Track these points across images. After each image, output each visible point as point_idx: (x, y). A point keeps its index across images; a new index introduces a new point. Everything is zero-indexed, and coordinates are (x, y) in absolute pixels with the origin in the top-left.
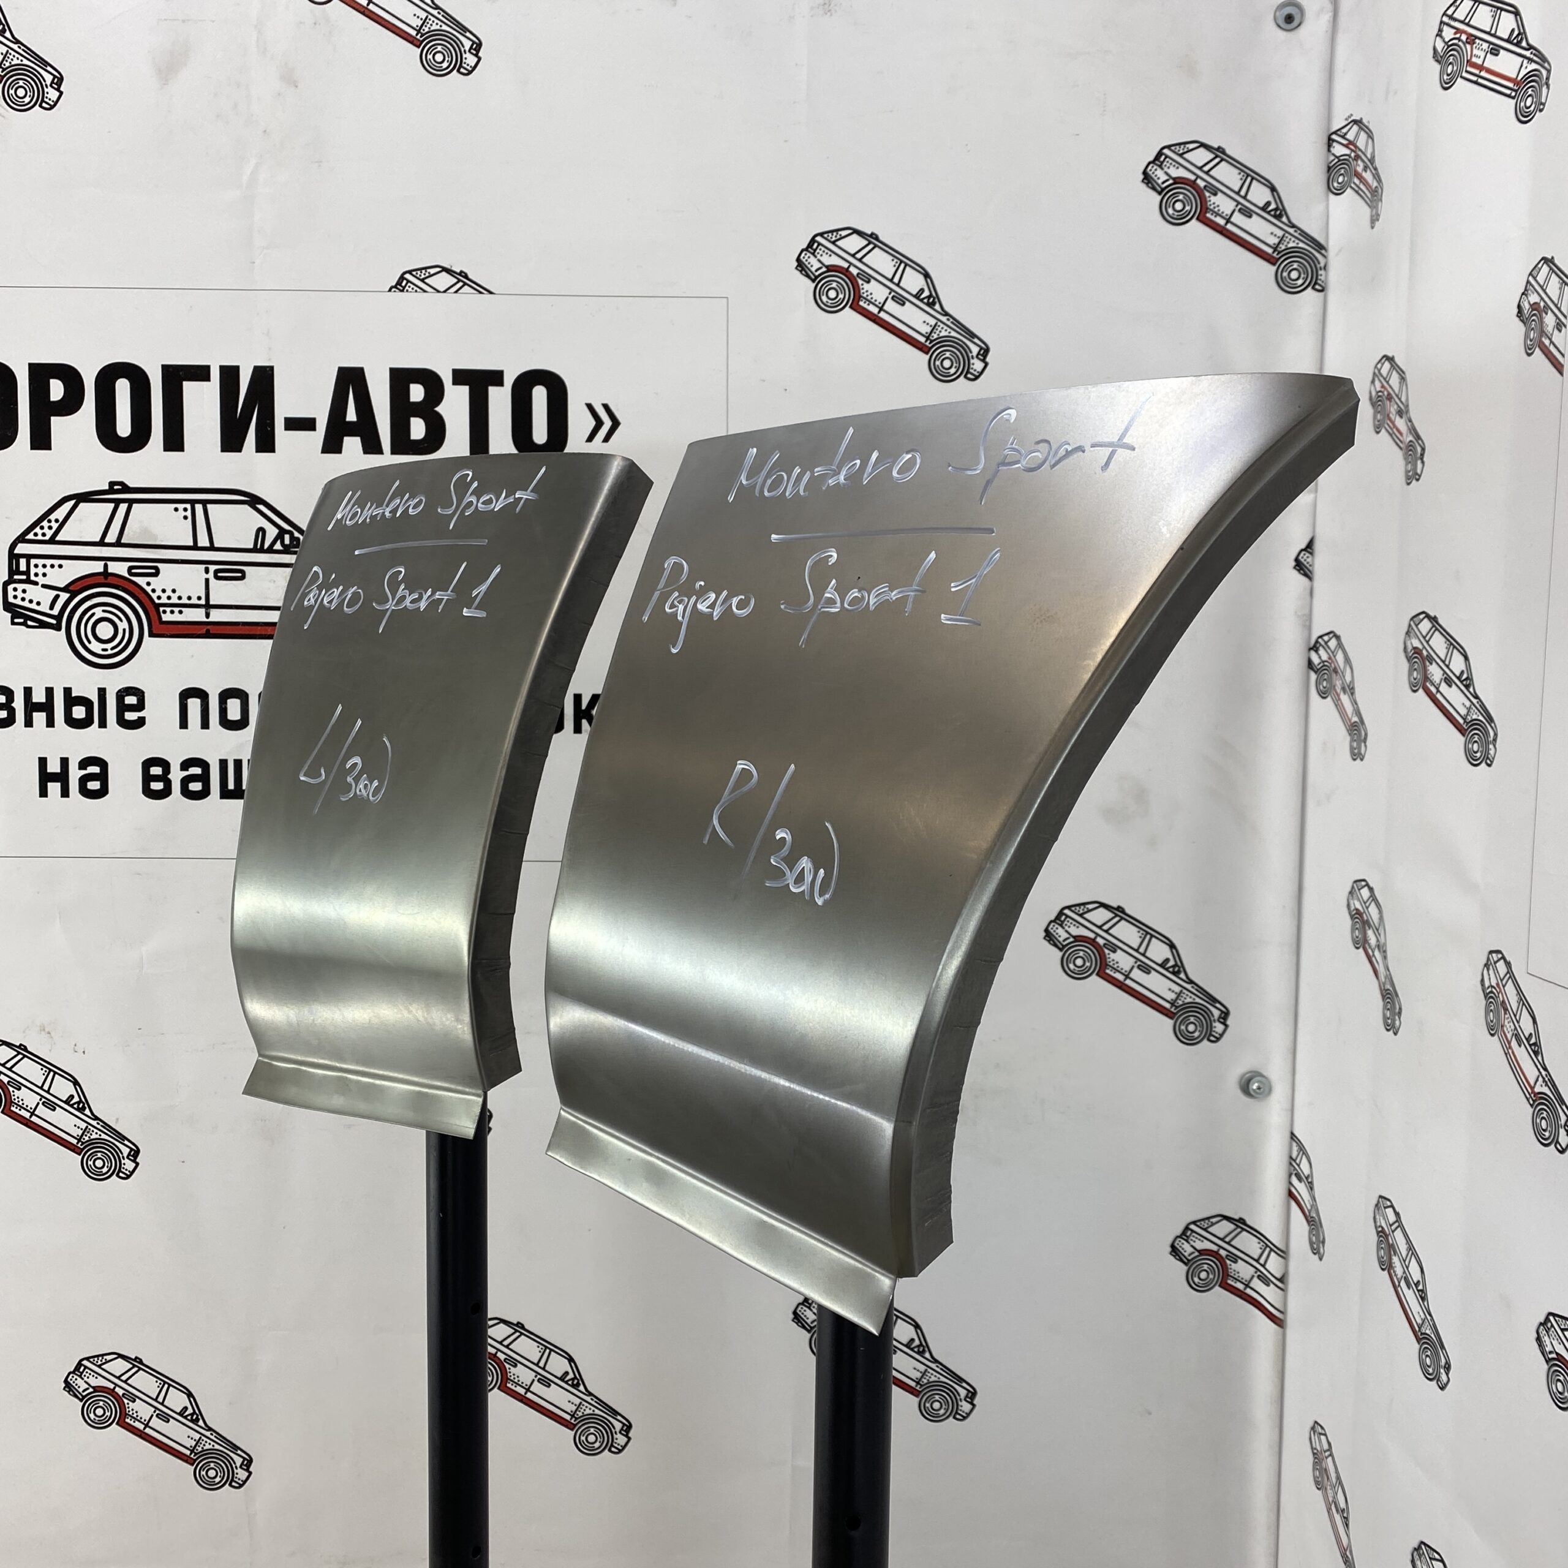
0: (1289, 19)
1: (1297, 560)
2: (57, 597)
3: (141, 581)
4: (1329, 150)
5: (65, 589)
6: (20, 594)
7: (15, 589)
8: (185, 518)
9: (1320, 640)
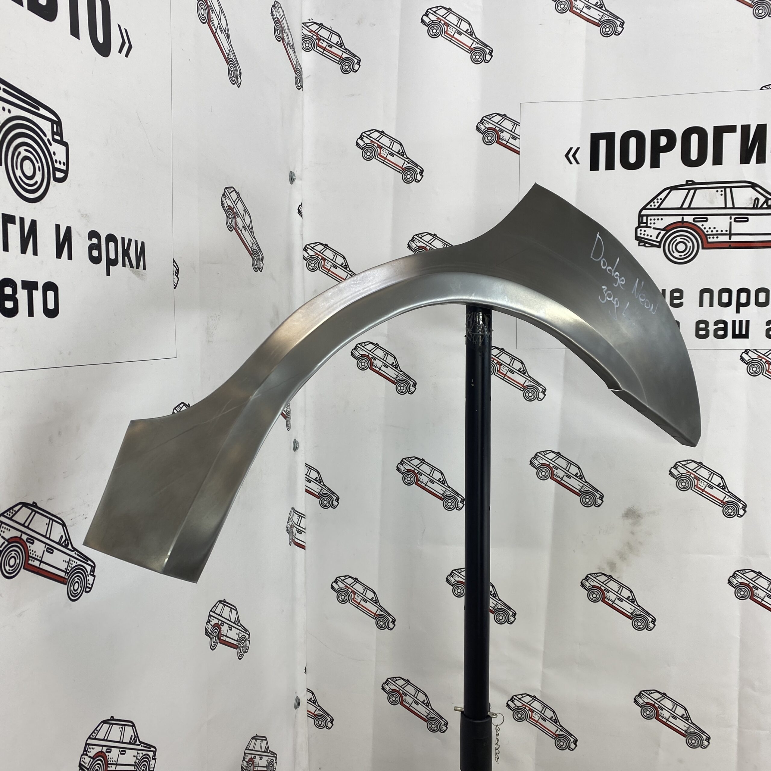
1: (298, 209)
9: (308, 246)
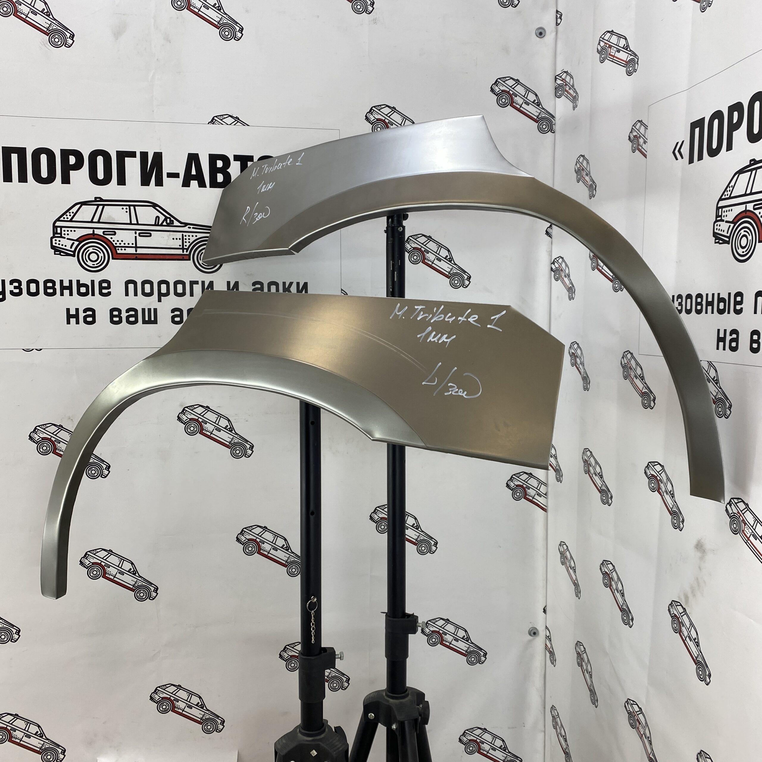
0: (541, 34)
1: (546, 231)
2: (73, 243)
3: (109, 237)
4: (555, 82)
5: (76, 240)
6: (58, 242)
7: (56, 240)
8: (127, 212)
9: (555, 260)
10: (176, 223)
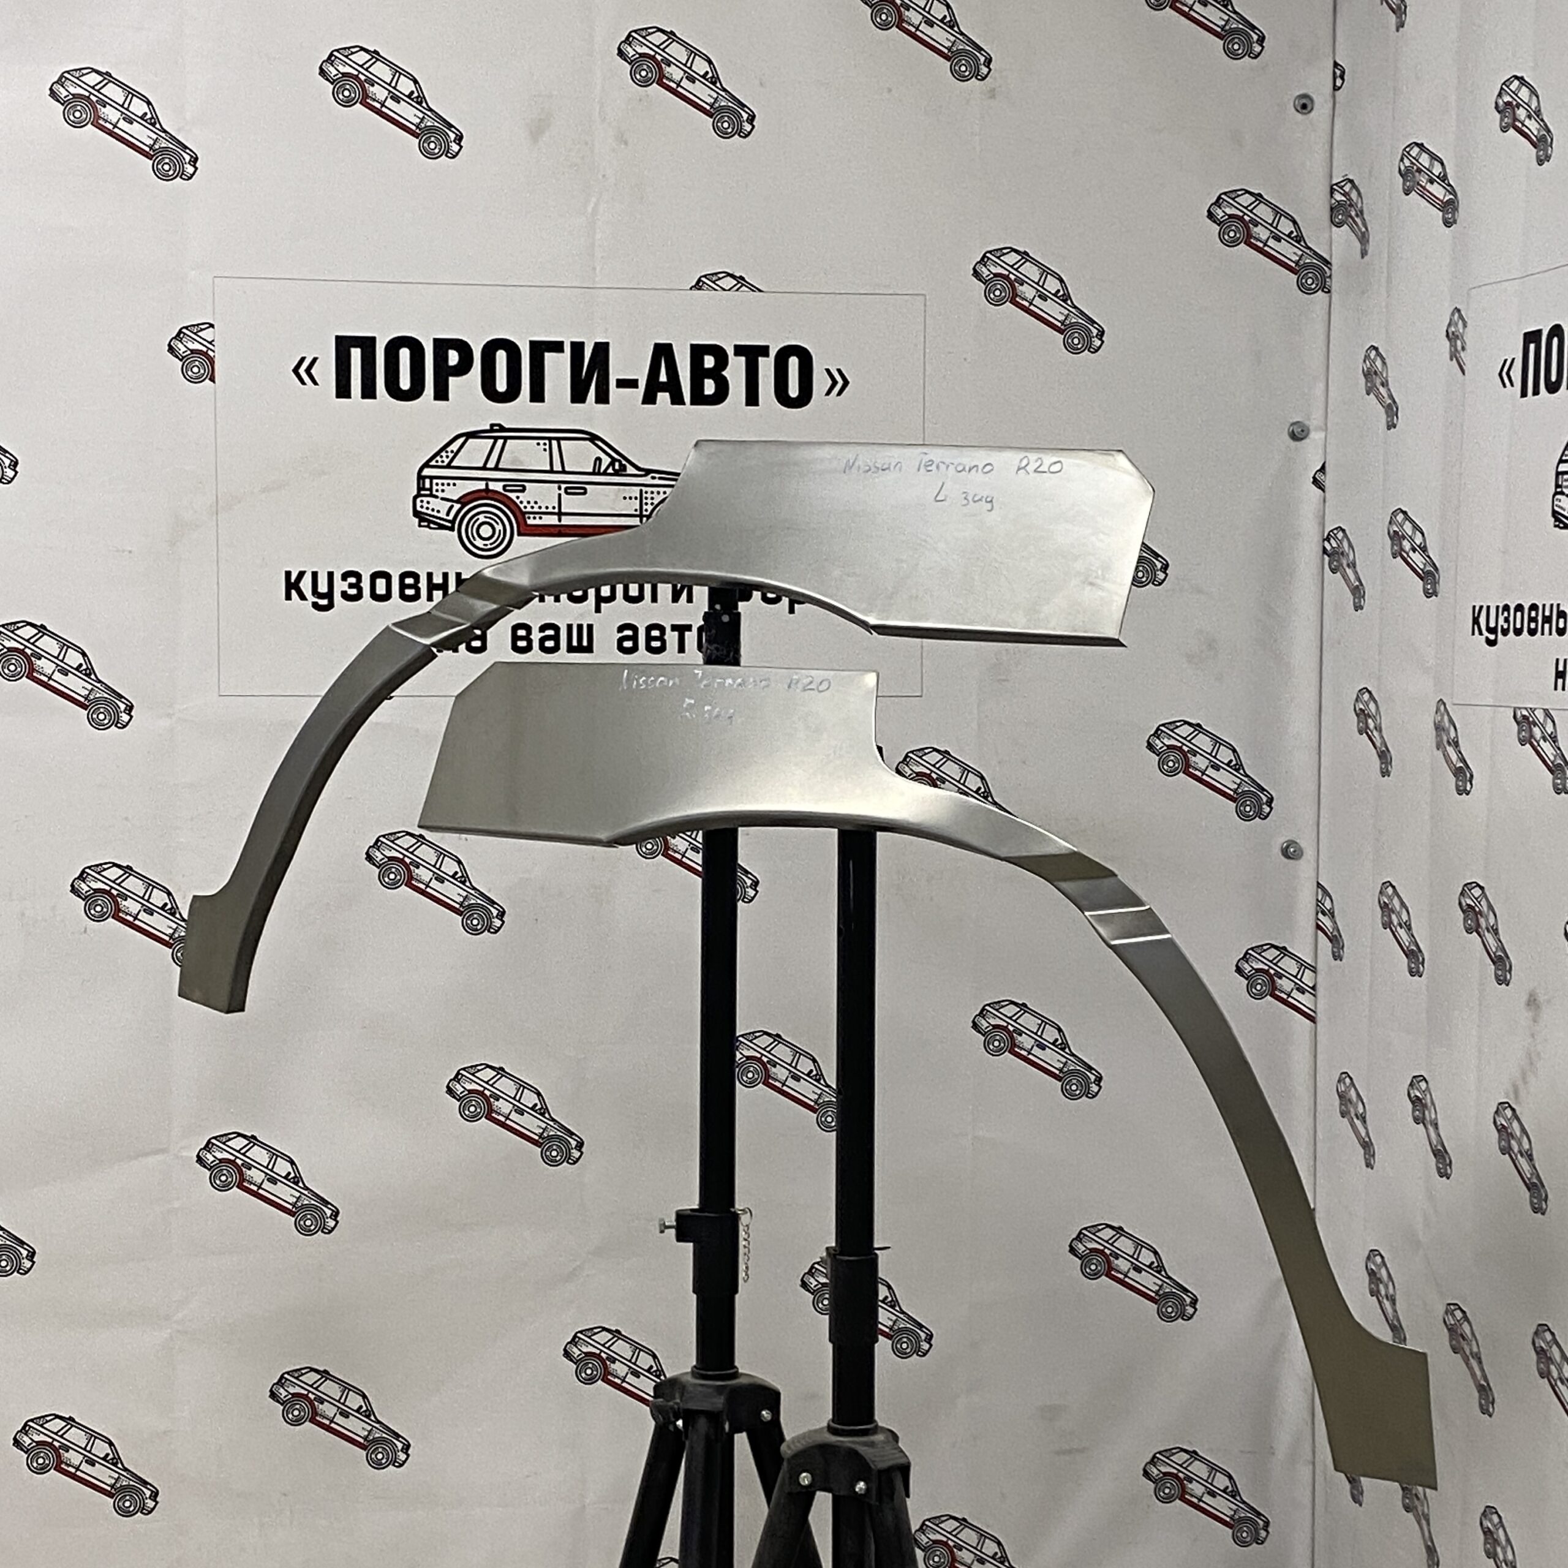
0: (1304, 106)
1: (1314, 478)
2: (452, 507)
3: (513, 496)
4: (1332, 197)
5: (457, 501)
6: (425, 505)
7: (422, 501)
8: (545, 450)
9: (1331, 533)
10: (630, 470)
